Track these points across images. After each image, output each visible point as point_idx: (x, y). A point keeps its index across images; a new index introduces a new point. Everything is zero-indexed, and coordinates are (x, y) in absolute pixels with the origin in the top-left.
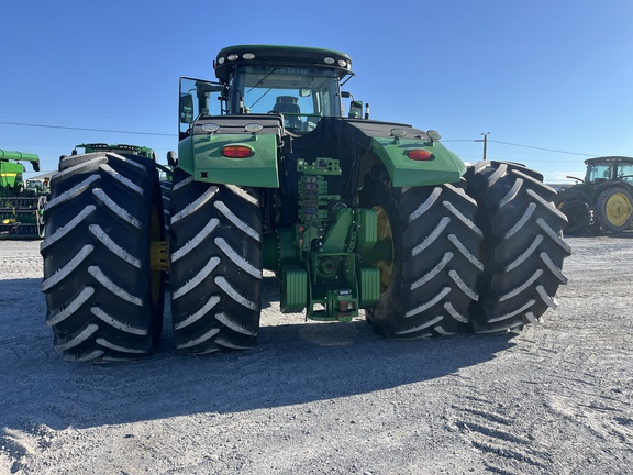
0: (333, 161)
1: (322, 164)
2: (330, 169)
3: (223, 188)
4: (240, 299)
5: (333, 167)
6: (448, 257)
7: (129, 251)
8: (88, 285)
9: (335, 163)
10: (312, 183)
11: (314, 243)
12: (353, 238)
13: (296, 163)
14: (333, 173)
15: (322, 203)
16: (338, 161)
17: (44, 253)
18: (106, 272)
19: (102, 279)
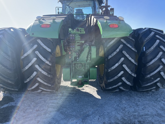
0: (82, 29)
1: (78, 30)
2: (81, 32)
5: (82, 31)
6: (122, 59)
10: (72, 37)
11: (75, 58)
12: (89, 56)
13: (68, 30)
14: (82, 33)
15: (78, 44)
16: (84, 29)
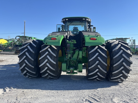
1: (72, 41)
2: (74, 42)
3: (51, 46)
4: (52, 68)
6: (97, 62)
7: (32, 57)
8: (25, 63)
9: (75, 41)
10: (68, 45)
11: (70, 57)
13: (66, 41)
14: (74, 43)
15: (72, 49)
16: (75, 40)
17: (19, 57)
18: (28, 61)
19: (27, 62)
